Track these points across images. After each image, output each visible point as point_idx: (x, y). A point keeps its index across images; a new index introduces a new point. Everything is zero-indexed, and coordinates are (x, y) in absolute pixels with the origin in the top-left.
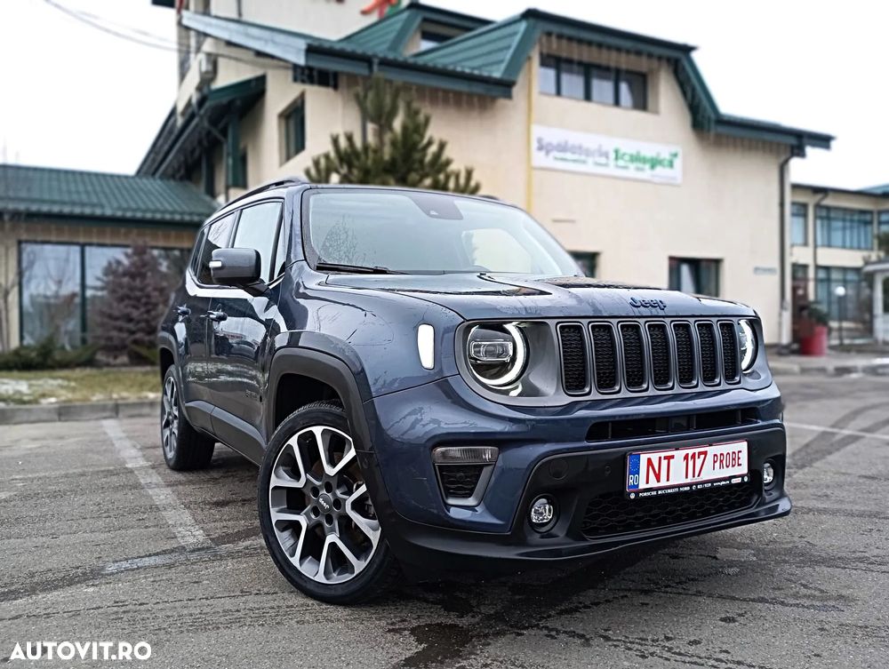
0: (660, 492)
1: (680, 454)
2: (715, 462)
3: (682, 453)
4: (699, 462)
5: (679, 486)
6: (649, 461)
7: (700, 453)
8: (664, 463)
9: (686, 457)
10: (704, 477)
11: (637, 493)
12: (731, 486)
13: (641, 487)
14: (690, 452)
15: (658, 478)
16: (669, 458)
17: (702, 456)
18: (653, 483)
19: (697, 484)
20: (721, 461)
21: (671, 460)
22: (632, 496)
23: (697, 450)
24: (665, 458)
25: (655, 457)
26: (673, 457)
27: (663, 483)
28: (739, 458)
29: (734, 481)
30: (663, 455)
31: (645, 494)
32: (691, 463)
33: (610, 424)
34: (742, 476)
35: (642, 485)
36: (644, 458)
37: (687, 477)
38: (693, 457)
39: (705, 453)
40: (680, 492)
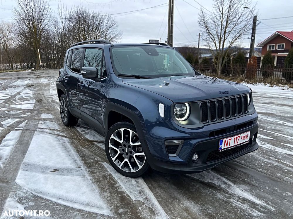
0: (227, 149)
2: (242, 138)
3: (234, 137)
4: (238, 139)
6: (225, 141)
7: (238, 137)
8: (229, 141)
9: (234, 139)
10: (239, 143)
11: (221, 150)
12: (245, 144)
13: (222, 148)
14: (236, 137)
15: (227, 145)
16: (230, 140)
17: (239, 138)
18: (226, 147)
19: (236, 145)
20: (243, 138)
22: (220, 151)
25: (226, 140)
26: (231, 139)
27: (228, 146)
28: (248, 136)
29: (246, 143)
30: (228, 139)
31: (223, 150)
32: (236, 140)
33: (215, 132)
34: (248, 141)
36: (224, 140)
37: (234, 144)
38: (236, 138)
39: (239, 137)
40: (232, 148)
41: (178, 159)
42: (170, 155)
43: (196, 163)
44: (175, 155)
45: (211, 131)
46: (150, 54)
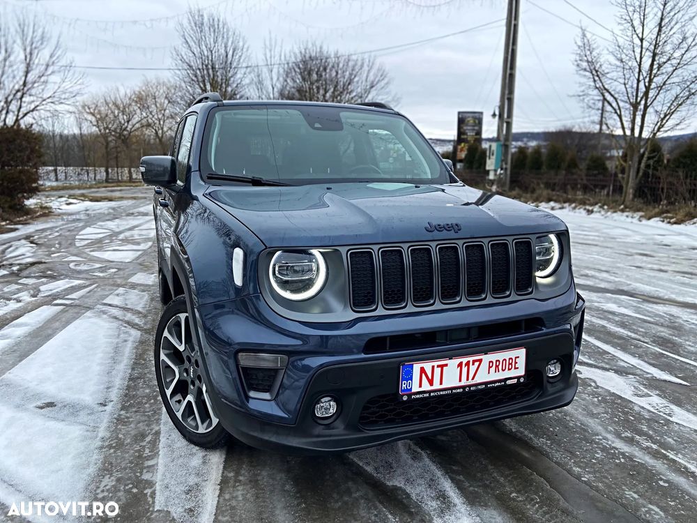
0: (432, 394)
1: (453, 363)
2: (490, 367)
3: (457, 361)
4: (473, 369)
5: (452, 389)
6: (423, 370)
7: (474, 362)
8: (438, 371)
9: (460, 365)
10: (478, 380)
11: (409, 396)
12: (506, 386)
13: (414, 390)
14: (465, 360)
15: (431, 382)
16: (442, 367)
17: (477, 364)
18: (426, 386)
19: (470, 386)
20: (497, 366)
21: (444, 368)
22: (405, 398)
23: (471, 359)
24: (438, 366)
25: (428, 366)
26: (446, 365)
27: (436, 386)
28: (516, 363)
29: (509, 382)
30: (436, 364)
31: (418, 396)
32: (465, 370)
33: (388, 339)
34: (519, 378)
35: (415, 389)
36: (417, 368)
37: (460, 380)
38: (468, 364)
39: (480, 361)
40: (452, 394)
41: (274, 410)
42: (252, 394)
43: (328, 426)
44: (267, 396)
45: (374, 336)
46: (317, 125)
